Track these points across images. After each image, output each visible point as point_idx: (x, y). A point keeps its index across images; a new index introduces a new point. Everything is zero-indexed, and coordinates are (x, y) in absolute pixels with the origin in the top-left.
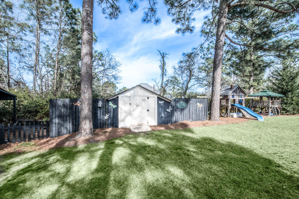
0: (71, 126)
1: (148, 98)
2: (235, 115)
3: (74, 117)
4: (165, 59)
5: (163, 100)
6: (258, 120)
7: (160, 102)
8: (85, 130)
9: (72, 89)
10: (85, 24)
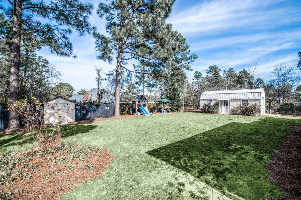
0: (2, 125)
1: (68, 105)
2: (139, 113)
3: (6, 119)
4: (100, 73)
5: (79, 106)
6: (145, 115)
7: (77, 107)
8: (12, 125)
9: (8, 96)
10: (13, 62)
